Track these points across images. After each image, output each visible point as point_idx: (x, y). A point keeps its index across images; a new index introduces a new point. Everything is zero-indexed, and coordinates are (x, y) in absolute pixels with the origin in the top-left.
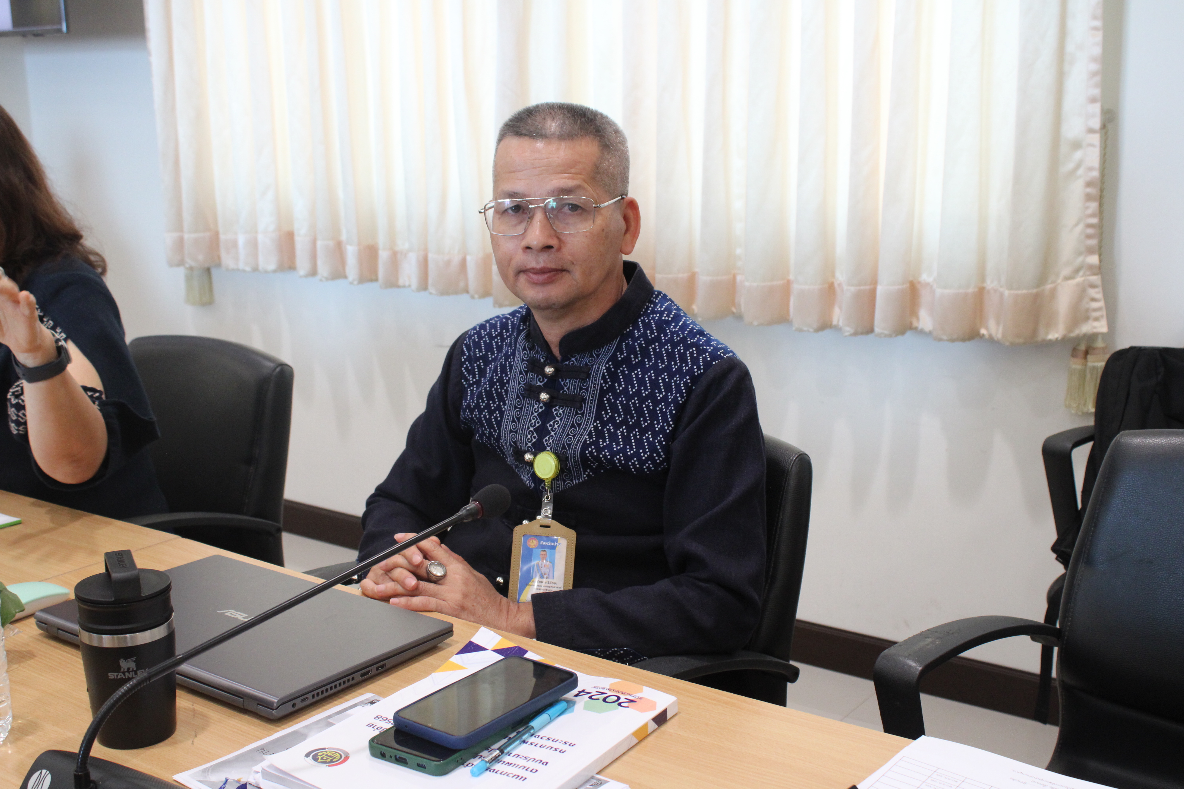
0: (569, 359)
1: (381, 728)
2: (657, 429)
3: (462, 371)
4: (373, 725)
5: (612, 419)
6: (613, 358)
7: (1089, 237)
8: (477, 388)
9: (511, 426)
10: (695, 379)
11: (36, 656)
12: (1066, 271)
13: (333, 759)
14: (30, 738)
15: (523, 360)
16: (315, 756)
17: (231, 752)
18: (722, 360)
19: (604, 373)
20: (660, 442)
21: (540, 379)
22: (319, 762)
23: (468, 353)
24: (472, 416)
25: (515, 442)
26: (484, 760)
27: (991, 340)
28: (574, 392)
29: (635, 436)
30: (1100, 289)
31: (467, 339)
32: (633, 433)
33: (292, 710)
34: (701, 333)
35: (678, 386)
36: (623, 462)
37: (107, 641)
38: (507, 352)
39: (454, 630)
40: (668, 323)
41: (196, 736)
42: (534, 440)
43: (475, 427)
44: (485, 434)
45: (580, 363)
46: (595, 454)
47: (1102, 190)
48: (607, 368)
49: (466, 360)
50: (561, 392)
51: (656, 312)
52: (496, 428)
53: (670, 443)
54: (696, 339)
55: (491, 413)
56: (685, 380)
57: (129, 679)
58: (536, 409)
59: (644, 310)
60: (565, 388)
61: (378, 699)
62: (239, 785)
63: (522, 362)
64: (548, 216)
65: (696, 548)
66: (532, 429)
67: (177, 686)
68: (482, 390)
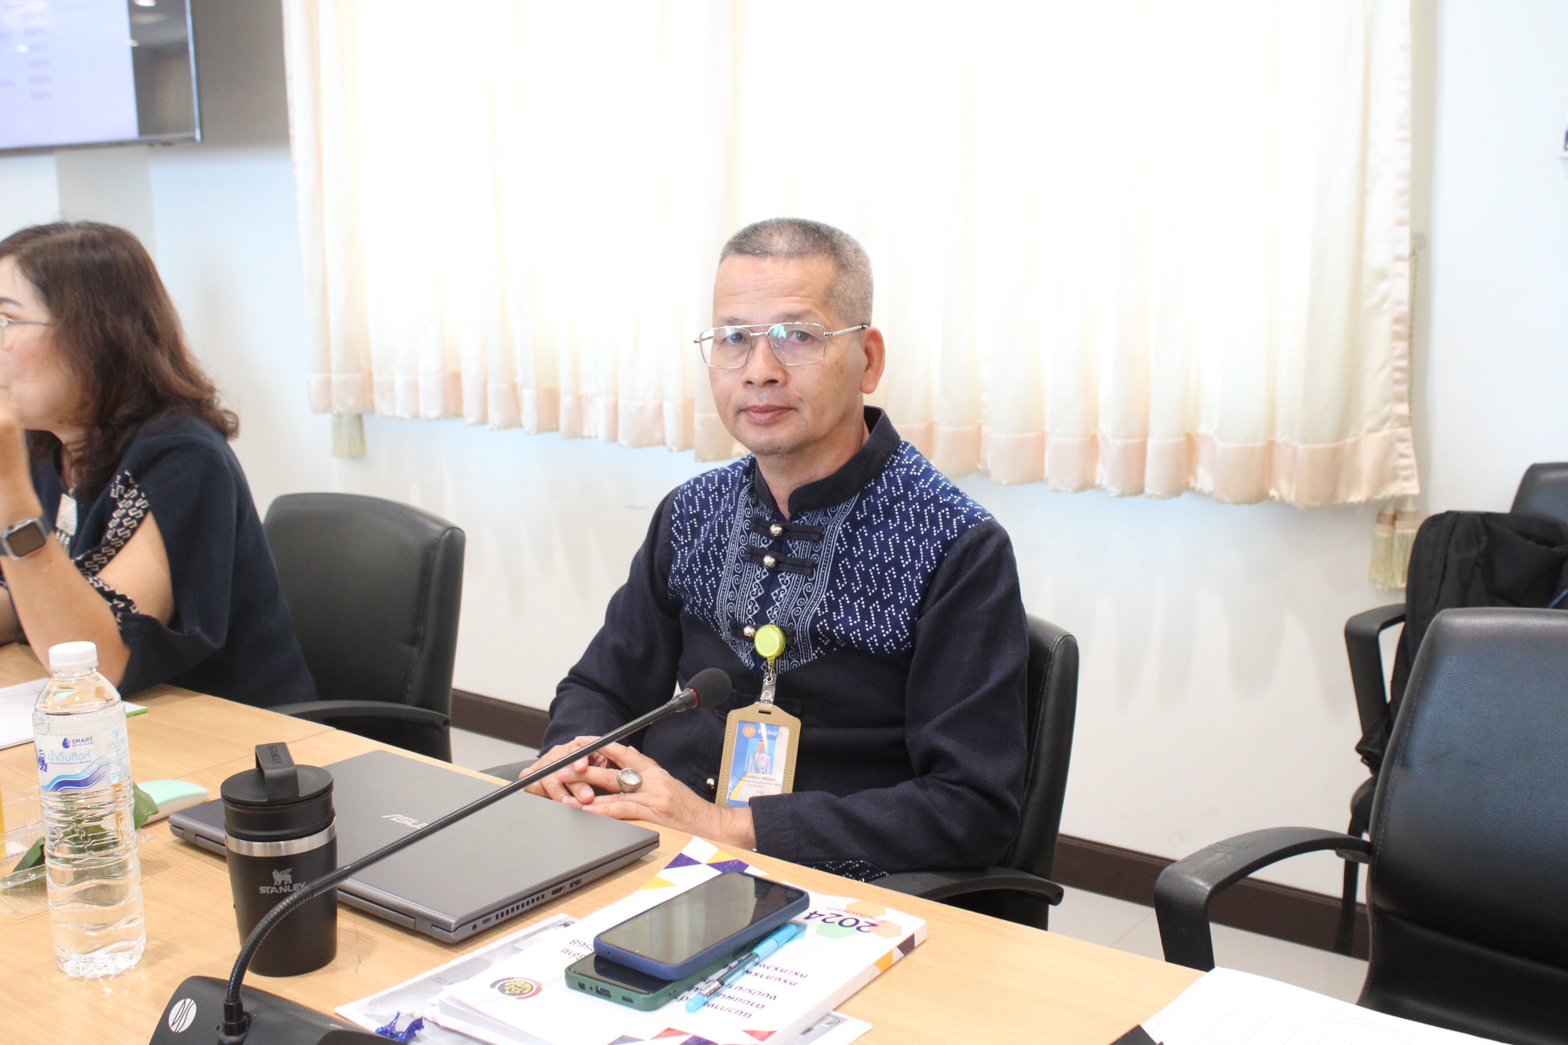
0: (799, 518)
1: (578, 954)
2: (901, 602)
3: (671, 531)
4: (568, 951)
5: (848, 589)
6: (851, 518)
7: (1397, 382)
8: (689, 550)
9: (729, 595)
10: (947, 545)
11: (171, 867)
12: (1370, 422)
13: (522, 991)
14: (167, 962)
15: (745, 518)
16: (501, 986)
17: (401, 982)
18: (979, 524)
19: (839, 535)
20: (904, 617)
21: (764, 540)
22: (508, 994)
23: (679, 510)
24: (682, 583)
25: (733, 614)
26: (701, 993)
27: (1282, 503)
28: (804, 556)
29: (875, 609)
30: (1410, 444)
31: (679, 495)
32: (872, 606)
33: (473, 932)
34: (956, 491)
35: (927, 552)
36: (860, 639)
37: (259, 849)
38: (727, 509)
39: (660, 840)
40: (916, 479)
41: (360, 962)
42: (755, 612)
43: (685, 597)
44: (697, 605)
45: (813, 523)
46: (828, 628)
47: (1411, 328)
48: (843, 529)
49: (676, 518)
50: (789, 556)
51: (903, 466)
52: (711, 597)
53: (916, 619)
54: (949, 498)
55: (706, 579)
56: (935, 545)
57: (284, 896)
58: (758, 575)
59: (888, 463)
60: (794, 552)
61: (573, 921)
62: (412, 1020)
63: (744, 520)
64: (772, 346)
65: (946, 743)
66: (753, 598)
67: (338, 905)
68: (695, 552)
